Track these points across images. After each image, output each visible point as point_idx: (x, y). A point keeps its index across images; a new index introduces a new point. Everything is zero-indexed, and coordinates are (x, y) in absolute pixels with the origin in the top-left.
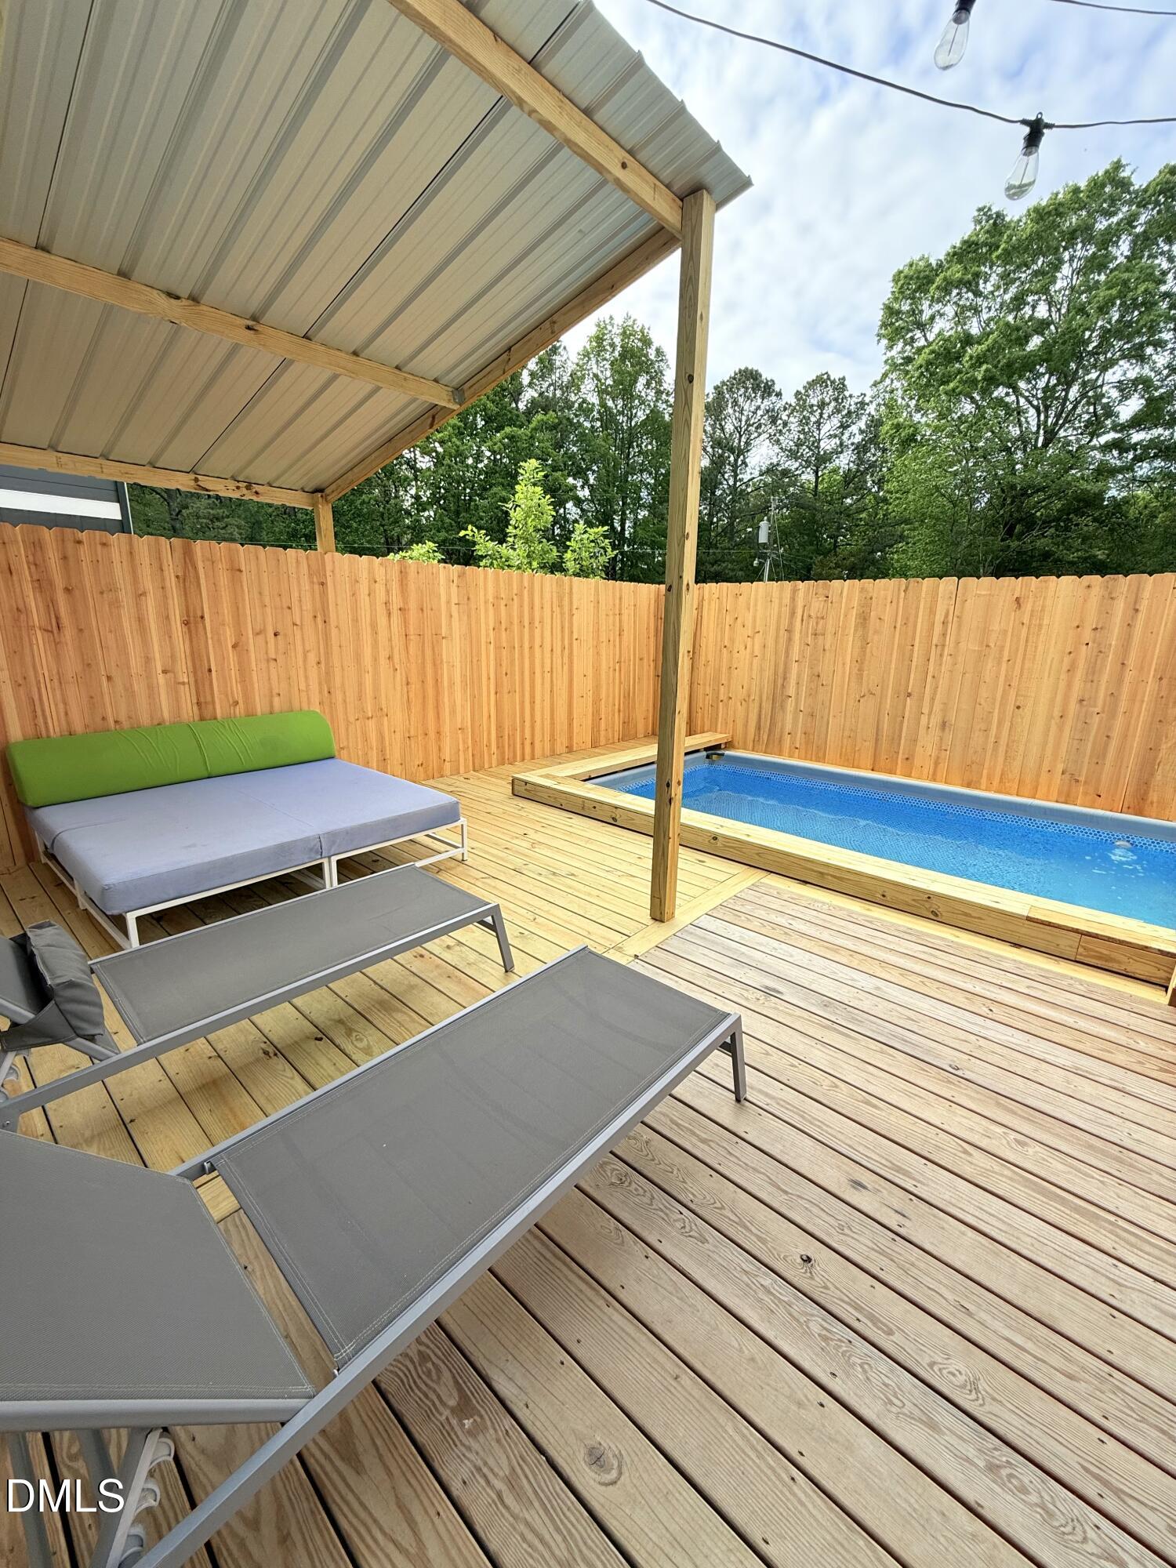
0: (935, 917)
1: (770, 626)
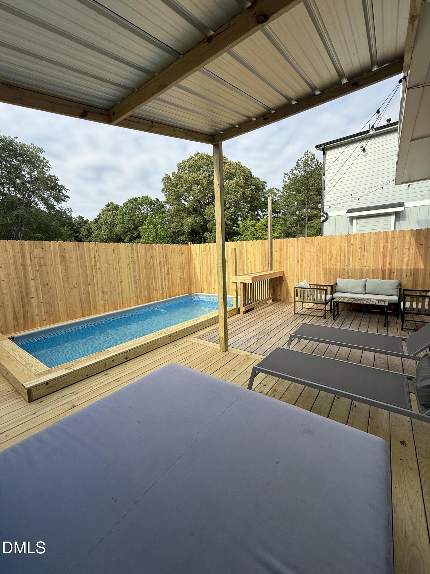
1: (9, 263)
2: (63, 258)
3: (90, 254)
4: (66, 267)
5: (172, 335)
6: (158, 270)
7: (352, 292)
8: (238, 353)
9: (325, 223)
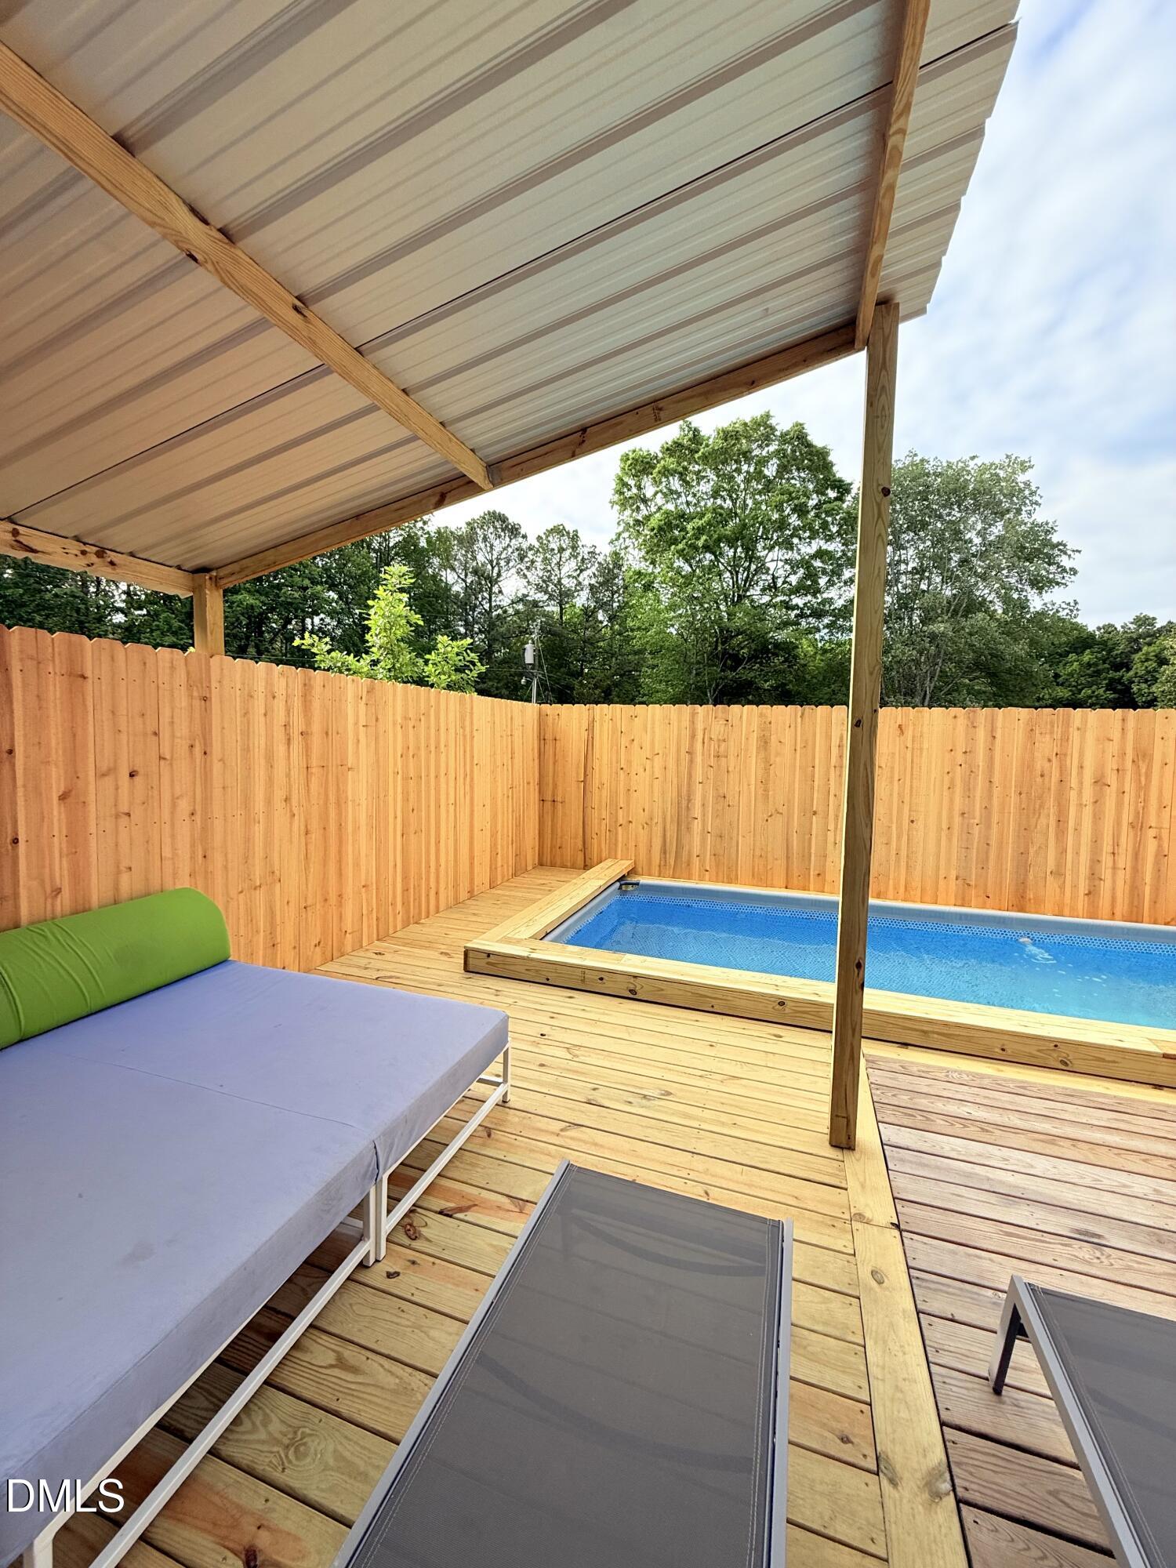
0: (1065, 1067)
1: (670, 748)
2: (764, 742)
5: (789, 1003)
8: (853, 1185)
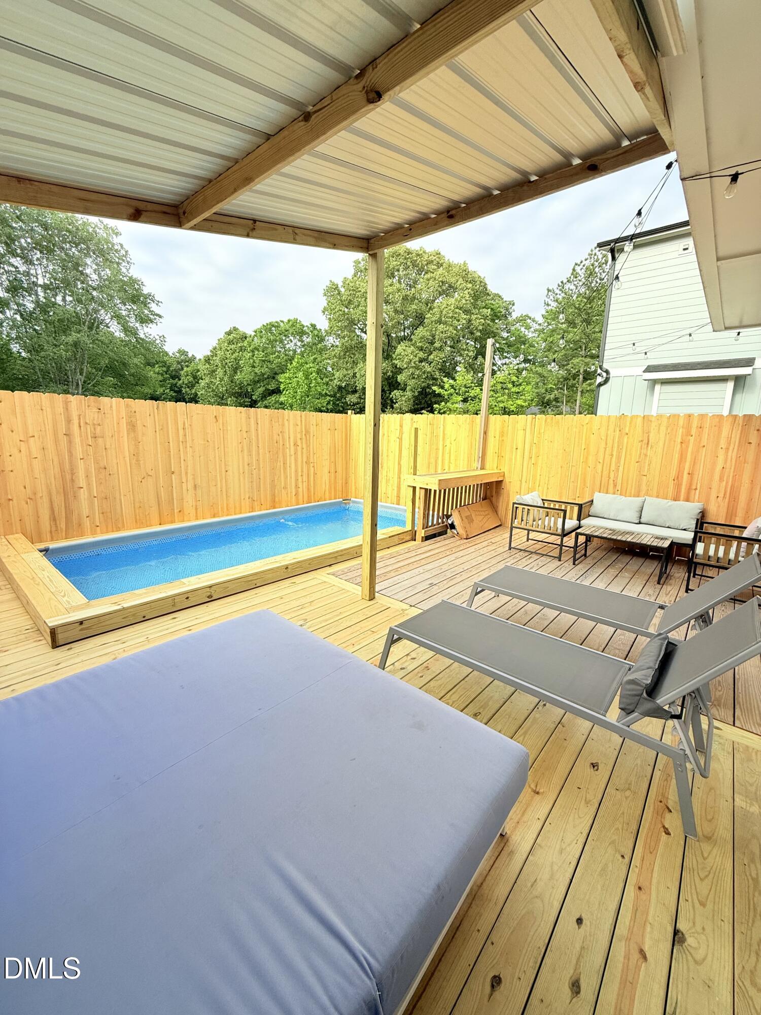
1: (45, 431)
2: (132, 426)
3: (176, 422)
4: (137, 442)
5: (290, 567)
6: (290, 456)
7: (617, 519)
8: (389, 605)
9: (602, 388)
